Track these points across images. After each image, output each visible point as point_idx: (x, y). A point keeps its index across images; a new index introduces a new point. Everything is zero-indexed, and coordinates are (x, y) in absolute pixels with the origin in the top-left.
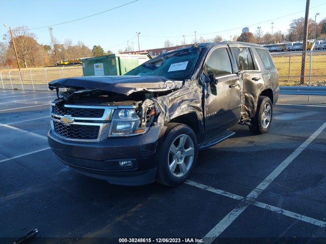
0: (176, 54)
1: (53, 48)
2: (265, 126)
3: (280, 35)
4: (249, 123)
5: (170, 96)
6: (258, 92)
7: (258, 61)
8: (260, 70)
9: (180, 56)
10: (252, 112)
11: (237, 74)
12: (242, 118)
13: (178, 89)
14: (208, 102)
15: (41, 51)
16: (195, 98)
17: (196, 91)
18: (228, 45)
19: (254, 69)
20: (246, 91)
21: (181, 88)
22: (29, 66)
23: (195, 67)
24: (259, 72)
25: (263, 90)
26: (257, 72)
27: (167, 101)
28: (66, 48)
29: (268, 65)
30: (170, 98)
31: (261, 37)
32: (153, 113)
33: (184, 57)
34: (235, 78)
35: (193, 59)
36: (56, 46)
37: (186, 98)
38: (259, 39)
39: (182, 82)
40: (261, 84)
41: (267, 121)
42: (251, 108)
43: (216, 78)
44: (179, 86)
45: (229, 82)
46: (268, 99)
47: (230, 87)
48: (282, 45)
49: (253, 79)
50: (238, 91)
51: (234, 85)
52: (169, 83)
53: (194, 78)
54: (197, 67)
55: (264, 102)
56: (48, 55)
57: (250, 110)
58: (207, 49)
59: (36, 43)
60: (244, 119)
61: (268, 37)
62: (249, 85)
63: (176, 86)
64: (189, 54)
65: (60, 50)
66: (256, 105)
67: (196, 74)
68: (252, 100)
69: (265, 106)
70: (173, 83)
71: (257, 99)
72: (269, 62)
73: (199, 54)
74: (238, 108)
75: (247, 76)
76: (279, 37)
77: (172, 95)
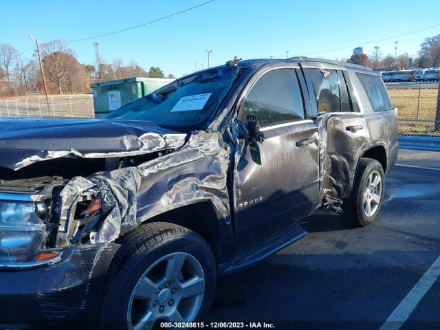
0: (196, 78)
1: (97, 69)
2: (370, 213)
3: (407, 58)
4: (339, 209)
5: (148, 167)
6: (358, 153)
7: (361, 96)
8: (362, 113)
9: (202, 82)
10: (345, 190)
11: (314, 119)
12: (324, 200)
13: (173, 150)
14: (242, 178)
15: (82, 73)
16: (211, 170)
17: (214, 156)
18: (300, 65)
19: (352, 110)
20: (333, 150)
21: (179, 149)
22: (64, 91)
23: (221, 105)
24: (361, 116)
25: (366, 149)
26: (356, 116)
27: (135, 179)
28: (114, 69)
29: (380, 102)
30: (146, 173)
31: (379, 61)
32: (95, 207)
33: (208, 85)
34: (308, 128)
35: (223, 89)
36: (101, 66)
37: (191, 170)
38: (376, 63)
39: (185, 135)
40: (363, 138)
41: (373, 204)
42: (343, 181)
43: (261, 130)
44: (177, 145)
45: (297, 135)
46: (377, 163)
47: (297, 145)
48: (409, 73)
49: (348, 129)
50: (315, 153)
51: (305, 143)
52: (150, 138)
53: (215, 128)
54: (224, 105)
55: (368, 170)
56: (92, 77)
57: (341, 186)
58: (251, 69)
59: (75, 62)
60: (330, 201)
61: (389, 61)
62: (340, 141)
63: (167, 145)
64: (218, 78)
65: (107, 72)
66: (352, 175)
67: (221, 118)
68: (345, 167)
69: (371, 176)
70: (162, 140)
71: (355, 166)
72: (381, 97)
73: (233, 79)
74: (313, 184)
75: (336, 122)
76: (406, 62)
77: (153, 165)
